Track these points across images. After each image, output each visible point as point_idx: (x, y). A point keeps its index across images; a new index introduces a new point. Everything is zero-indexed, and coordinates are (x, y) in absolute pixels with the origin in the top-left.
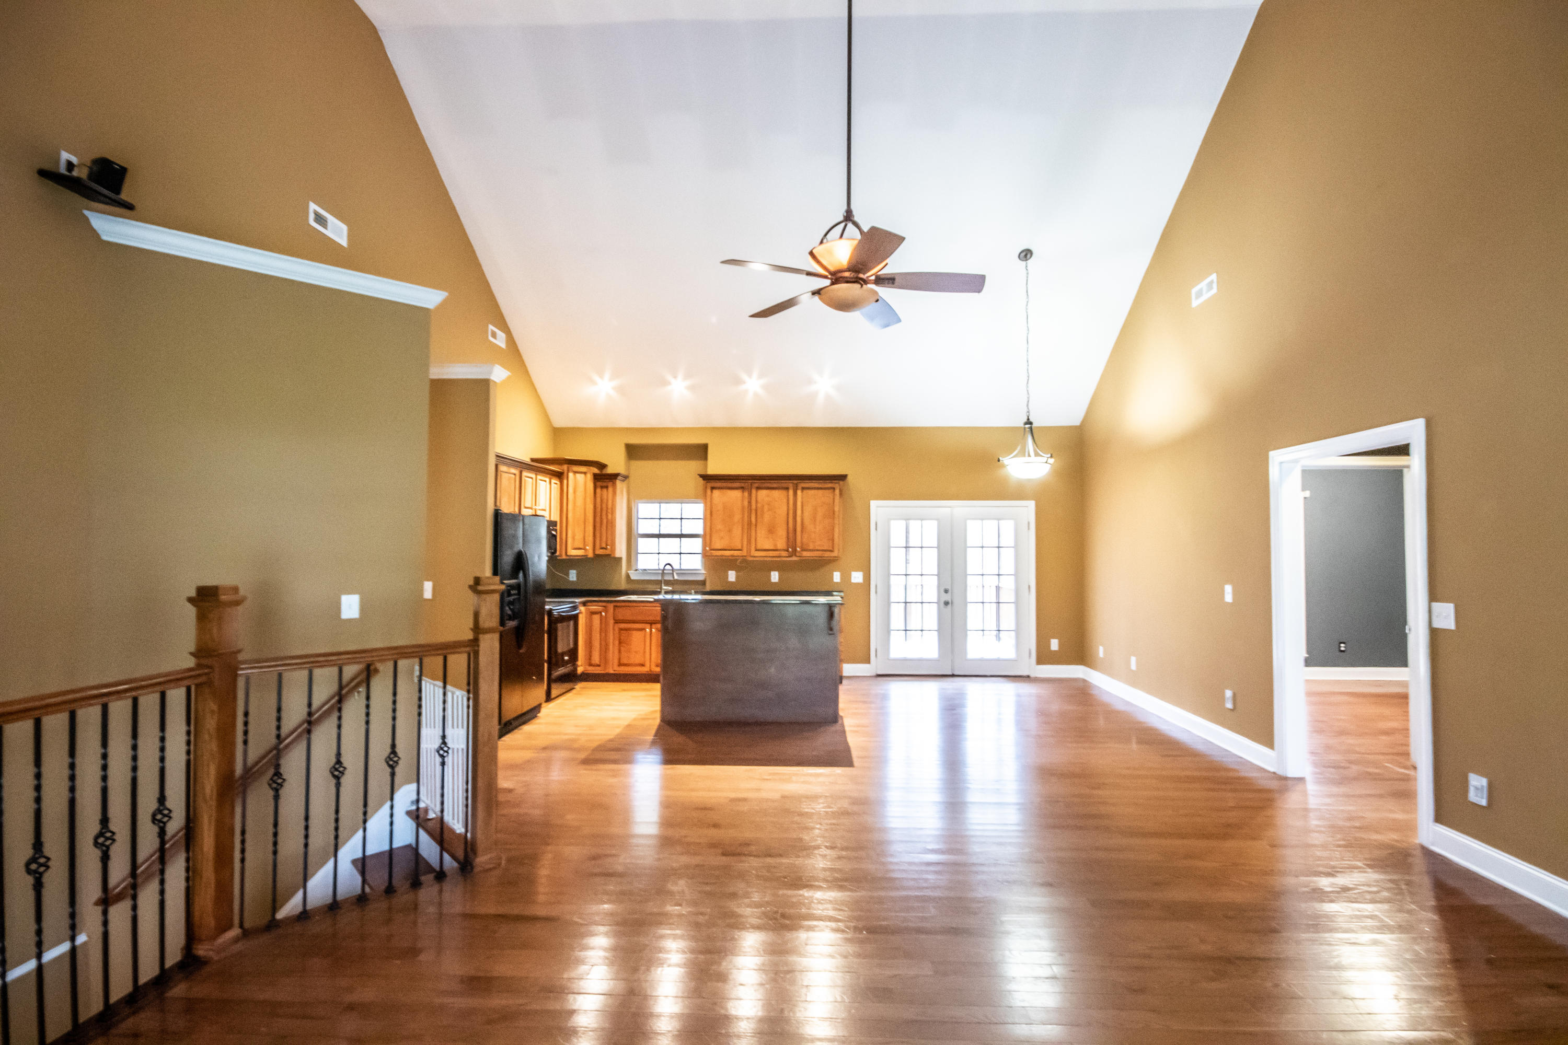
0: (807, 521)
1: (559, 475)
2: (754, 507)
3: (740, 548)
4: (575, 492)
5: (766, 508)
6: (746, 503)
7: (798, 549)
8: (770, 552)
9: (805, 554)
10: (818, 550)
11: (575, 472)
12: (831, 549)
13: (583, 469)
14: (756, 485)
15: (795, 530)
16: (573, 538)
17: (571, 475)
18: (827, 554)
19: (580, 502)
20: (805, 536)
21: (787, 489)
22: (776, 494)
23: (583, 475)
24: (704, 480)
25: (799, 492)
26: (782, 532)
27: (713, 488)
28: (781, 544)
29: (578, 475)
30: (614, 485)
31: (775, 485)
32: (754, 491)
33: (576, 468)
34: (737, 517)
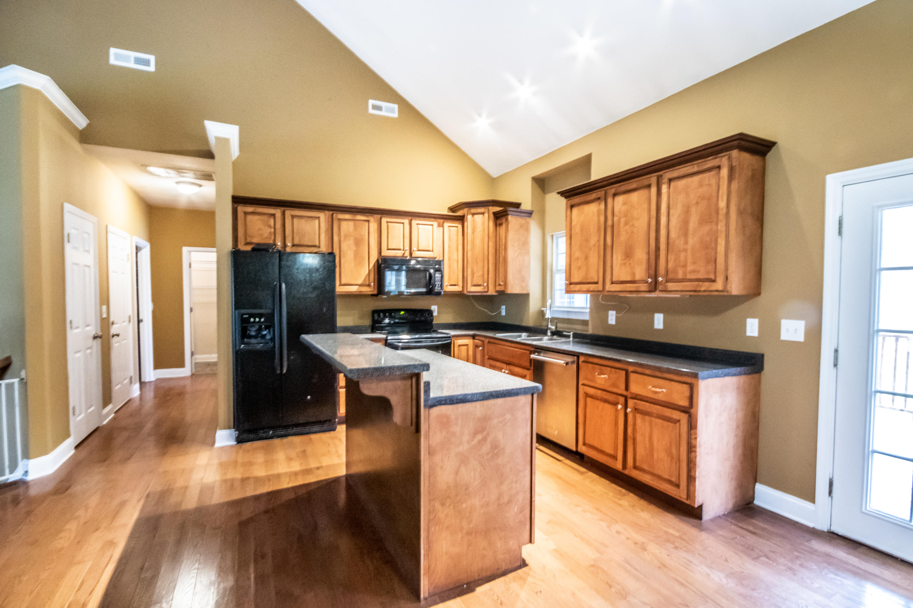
0: (673, 234)
1: (461, 219)
2: (609, 223)
3: (596, 281)
4: (473, 232)
5: (623, 220)
6: (602, 219)
7: (660, 279)
8: (628, 285)
9: (671, 286)
10: (691, 280)
11: (473, 214)
12: (712, 276)
13: (481, 210)
14: (613, 191)
15: (658, 249)
16: (473, 274)
17: (470, 217)
18: (705, 286)
19: (478, 242)
20: (671, 257)
21: (649, 186)
22: (634, 197)
23: (481, 216)
24: (566, 197)
25: (664, 188)
26: (640, 255)
27: (572, 207)
28: (640, 273)
29: (476, 216)
30: (507, 220)
31: (634, 186)
32: (610, 200)
33: (473, 210)
34: (594, 240)
